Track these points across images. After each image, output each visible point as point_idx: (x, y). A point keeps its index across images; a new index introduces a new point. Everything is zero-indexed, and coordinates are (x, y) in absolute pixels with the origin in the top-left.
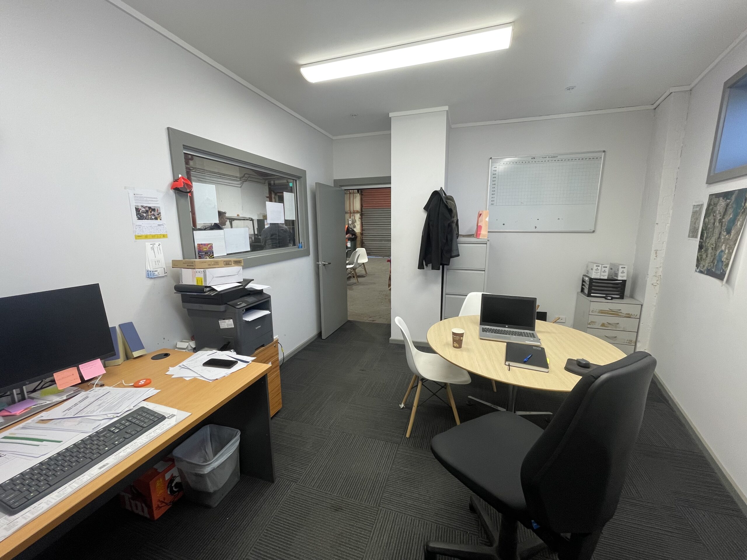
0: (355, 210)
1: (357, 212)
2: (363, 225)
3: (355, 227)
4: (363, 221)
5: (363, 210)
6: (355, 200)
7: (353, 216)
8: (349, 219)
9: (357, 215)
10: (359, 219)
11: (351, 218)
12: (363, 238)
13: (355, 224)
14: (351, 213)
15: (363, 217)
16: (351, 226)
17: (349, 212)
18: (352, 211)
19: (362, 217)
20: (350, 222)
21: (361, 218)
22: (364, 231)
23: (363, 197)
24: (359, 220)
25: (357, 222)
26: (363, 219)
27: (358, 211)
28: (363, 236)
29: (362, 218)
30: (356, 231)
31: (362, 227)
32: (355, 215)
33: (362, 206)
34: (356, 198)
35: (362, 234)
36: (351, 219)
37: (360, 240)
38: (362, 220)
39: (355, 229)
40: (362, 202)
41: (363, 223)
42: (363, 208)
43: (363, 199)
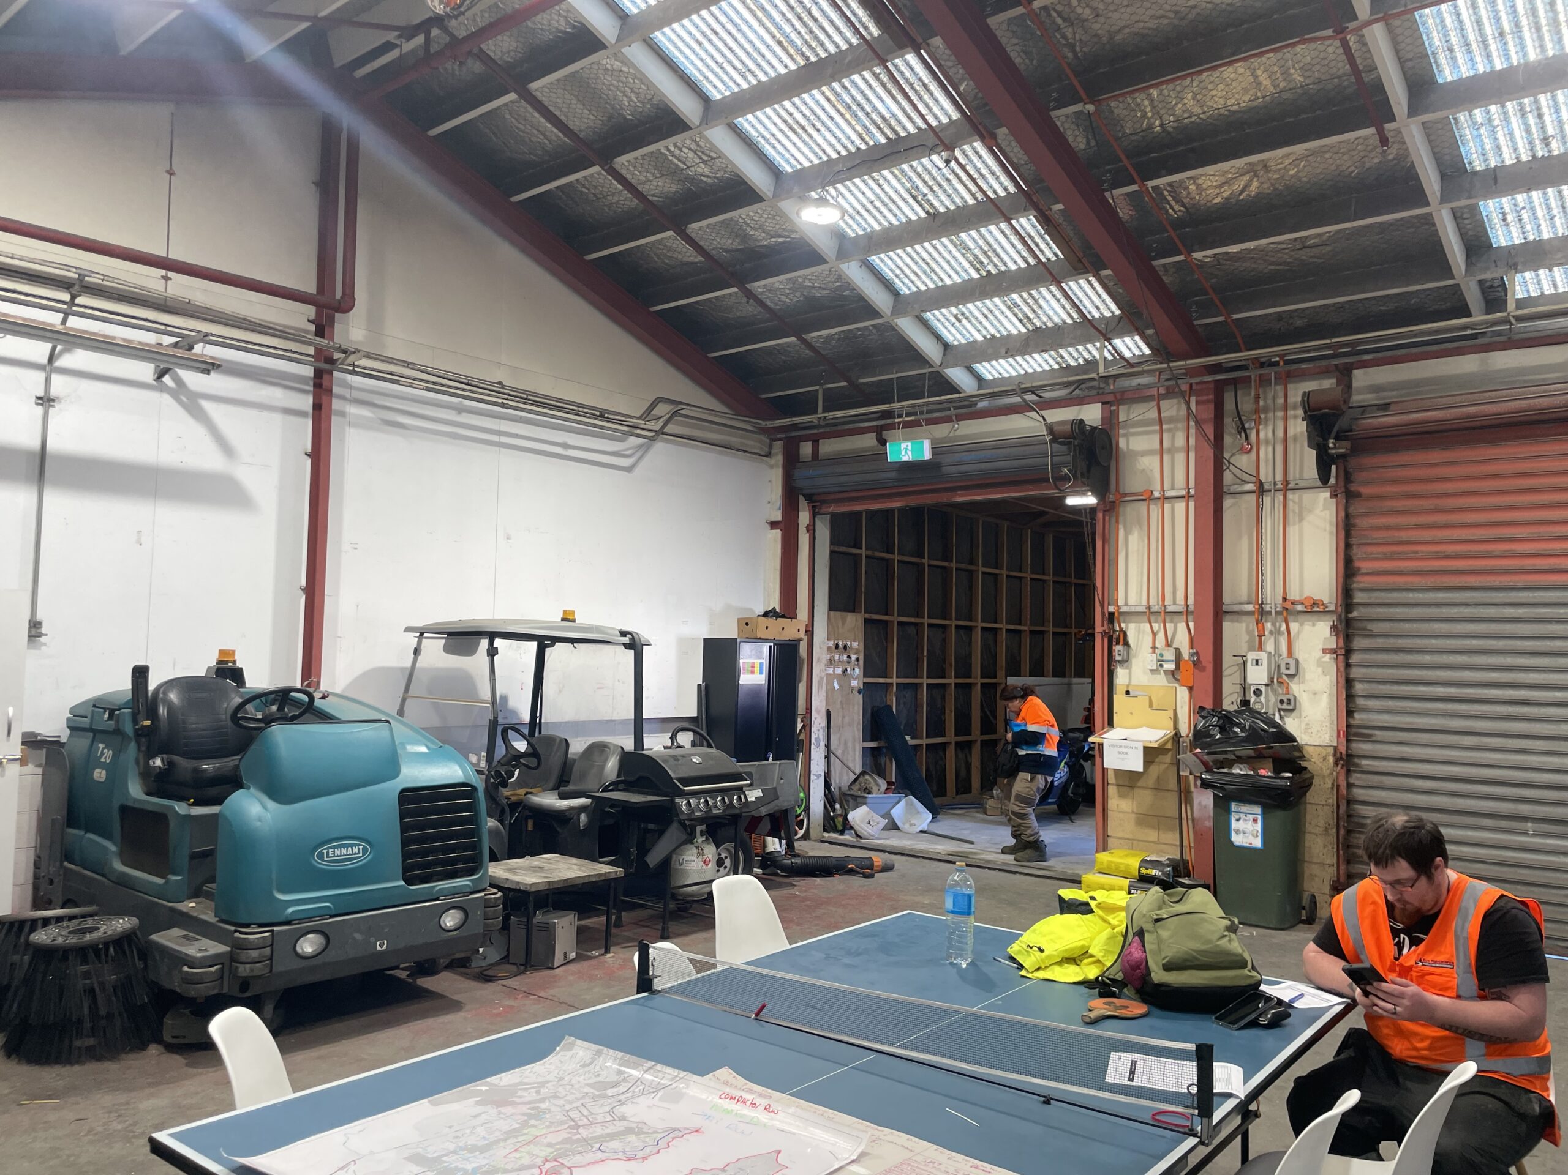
0: (1294, 595)
1: (1313, 609)
2: (1361, 702)
3: (1289, 706)
4: (1355, 673)
5: (1359, 597)
6: (1292, 531)
7: (1276, 633)
8: (1251, 656)
9: (1308, 628)
10: (1327, 658)
11: (1260, 649)
12: (1359, 793)
13: (1295, 688)
14: (1262, 613)
15: (1358, 643)
16: (1265, 704)
17: (1250, 608)
18: (1272, 598)
19: (1348, 638)
20: (1257, 676)
21: (1345, 654)
22: (1368, 738)
23: (1357, 508)
24: (1319, 663)
25: (1309, 675)
26: (1355, 658)
27: (1315, 603)
28: (1355, 778)
29: (1349, 652)
30: (1302, 738)
31: (1350, 713)
32: (1294, 626)
33: (1348, 570)
34: (1301, 519)
35: (1346, 760)
36: (1263, 656)
37: (1332, 800)
38: (1348, 665)
39: (1291, 725)
40: (1348, 546)
41: (1359, 688)
42: (1359, 582)
43: (1362, 523)
